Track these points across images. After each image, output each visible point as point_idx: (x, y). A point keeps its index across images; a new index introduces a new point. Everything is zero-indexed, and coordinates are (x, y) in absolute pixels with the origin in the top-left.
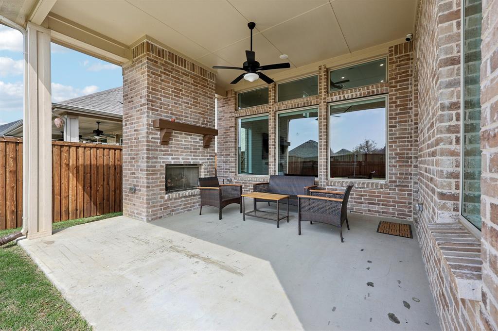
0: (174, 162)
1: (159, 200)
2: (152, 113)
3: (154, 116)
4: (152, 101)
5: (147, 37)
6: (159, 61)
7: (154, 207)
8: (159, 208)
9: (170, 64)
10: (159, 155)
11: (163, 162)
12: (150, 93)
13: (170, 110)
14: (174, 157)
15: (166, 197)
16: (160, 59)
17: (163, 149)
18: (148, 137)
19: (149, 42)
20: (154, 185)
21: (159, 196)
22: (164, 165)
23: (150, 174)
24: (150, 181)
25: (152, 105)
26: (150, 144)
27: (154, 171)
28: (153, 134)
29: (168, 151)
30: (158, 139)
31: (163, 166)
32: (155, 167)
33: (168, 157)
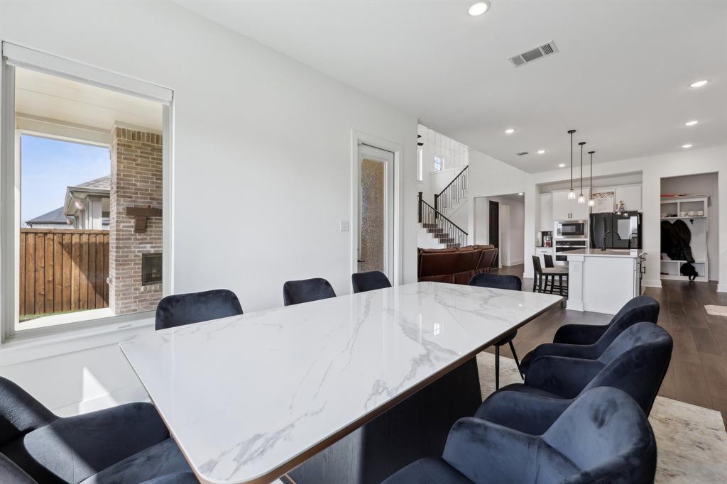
0: (155, 251)
1: (133, 292)
2: (124, 201)
3: (125, 203)
4: (123, 188)
5: (116, 122)
6: (133, 145)
7: (126, 299)
8: (133, 300)
9: (149, 146)
10: (133, 243)
11: (139, 252)
12: (121, 179)
13: (149, 194)
14: (154, 245)
15: (142, 288)
16: (135, 143)
17: (139, 237)
18: (117, 226)
19: (119, 127)
20: (126, 276)
21: (133, 288)
22: (141, 254)
23: (121, 265)
24: (121, 271)
25: (124, 192)
26: (121, 233)
27: (125, 261)
28: (124, 222)
29: (146, 239)
30: (131, 227)
31: (138, 256)
32: (127, 256)
33: (147, 245)
